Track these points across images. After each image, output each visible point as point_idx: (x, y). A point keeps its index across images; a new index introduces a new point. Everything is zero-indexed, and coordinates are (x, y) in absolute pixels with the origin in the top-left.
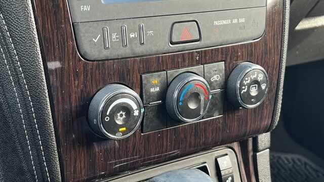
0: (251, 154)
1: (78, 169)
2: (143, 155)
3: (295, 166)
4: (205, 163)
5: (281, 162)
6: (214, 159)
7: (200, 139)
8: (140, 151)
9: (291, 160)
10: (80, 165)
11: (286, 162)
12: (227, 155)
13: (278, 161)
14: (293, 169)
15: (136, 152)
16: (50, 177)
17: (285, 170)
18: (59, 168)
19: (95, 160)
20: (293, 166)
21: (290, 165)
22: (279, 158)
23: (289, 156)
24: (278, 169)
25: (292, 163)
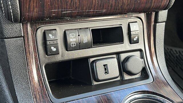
0: (153, 24)
1: (32, 7)
2: (78, 7)
3: (180, 55)
4: (121, 25)
5: (172, 52)
6: (128, 23)
7: (119, 3)
8: (76, 3)
9: (178, 52)
10: (33, 4)
11: (175, 53)
12: (136, 22)
13: (170, 52)
14: (178, 57)
15: (73, 3)
16: (12, 9)
17: (174, 57)
18: (18, 3)
19: (44, 3)
20: (179, 55)
21: (177, 55)
22: (171, 50)
23: (178, 49)
24: (170, 56)
25: (179, 53)
